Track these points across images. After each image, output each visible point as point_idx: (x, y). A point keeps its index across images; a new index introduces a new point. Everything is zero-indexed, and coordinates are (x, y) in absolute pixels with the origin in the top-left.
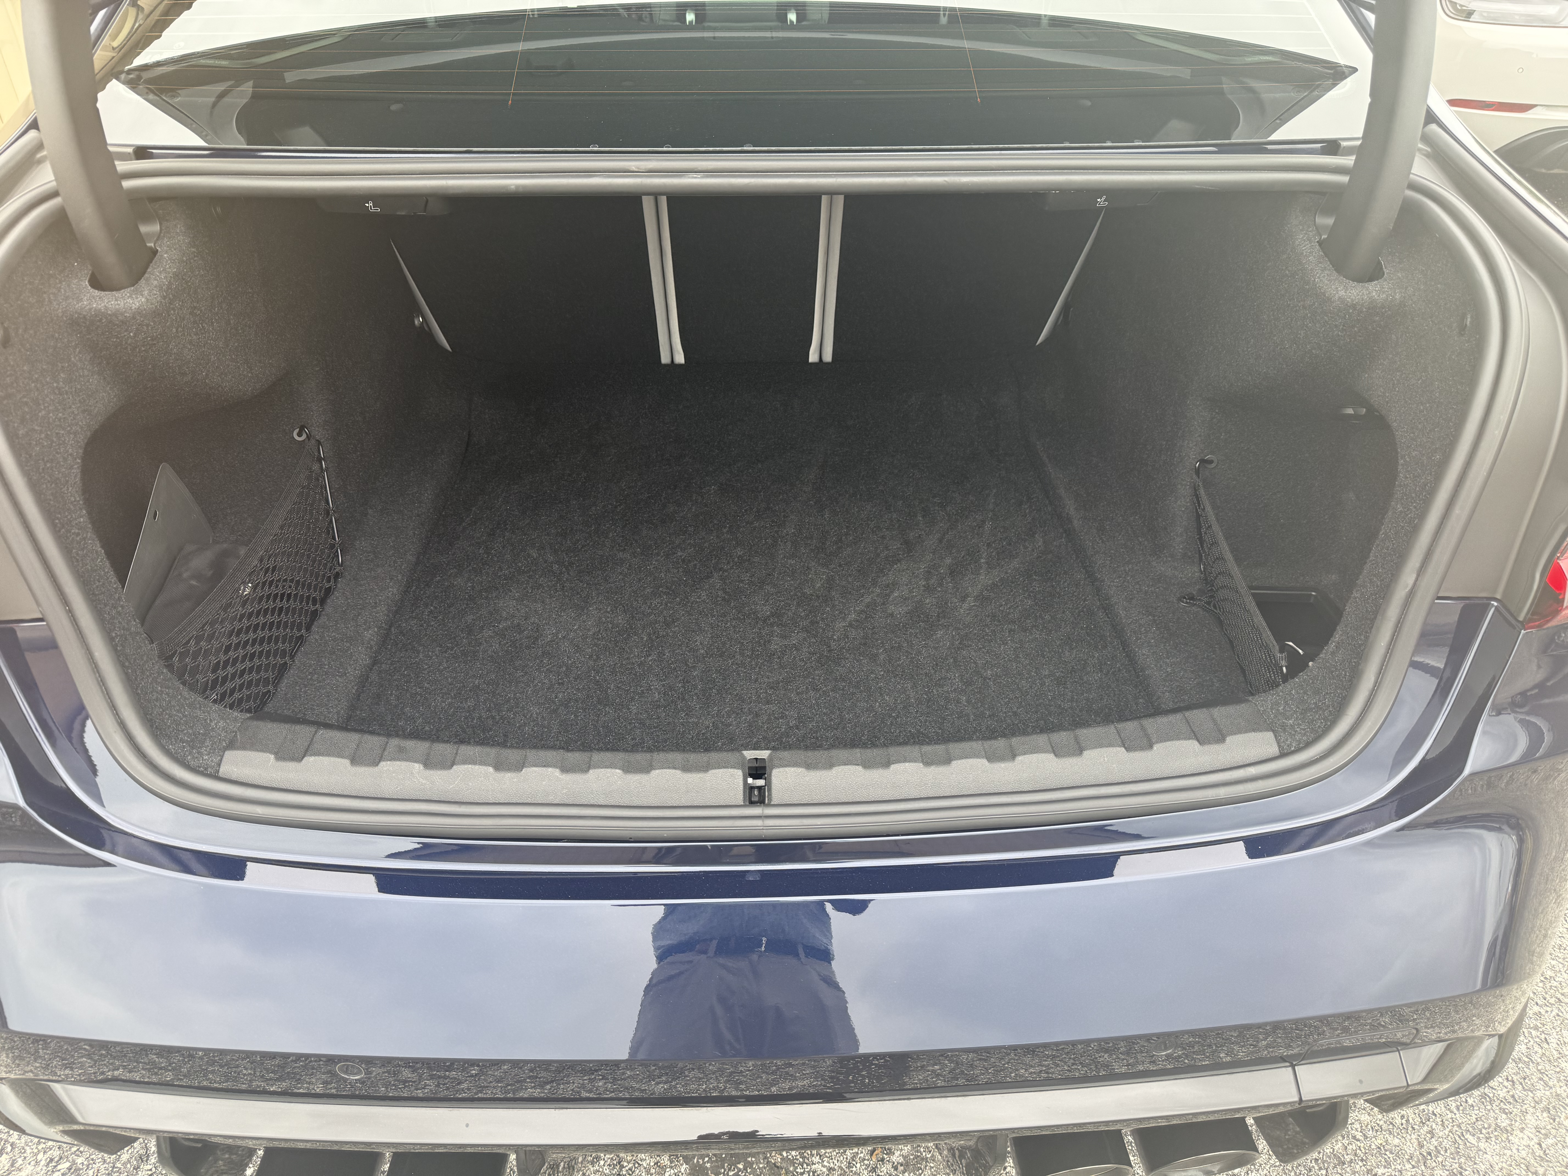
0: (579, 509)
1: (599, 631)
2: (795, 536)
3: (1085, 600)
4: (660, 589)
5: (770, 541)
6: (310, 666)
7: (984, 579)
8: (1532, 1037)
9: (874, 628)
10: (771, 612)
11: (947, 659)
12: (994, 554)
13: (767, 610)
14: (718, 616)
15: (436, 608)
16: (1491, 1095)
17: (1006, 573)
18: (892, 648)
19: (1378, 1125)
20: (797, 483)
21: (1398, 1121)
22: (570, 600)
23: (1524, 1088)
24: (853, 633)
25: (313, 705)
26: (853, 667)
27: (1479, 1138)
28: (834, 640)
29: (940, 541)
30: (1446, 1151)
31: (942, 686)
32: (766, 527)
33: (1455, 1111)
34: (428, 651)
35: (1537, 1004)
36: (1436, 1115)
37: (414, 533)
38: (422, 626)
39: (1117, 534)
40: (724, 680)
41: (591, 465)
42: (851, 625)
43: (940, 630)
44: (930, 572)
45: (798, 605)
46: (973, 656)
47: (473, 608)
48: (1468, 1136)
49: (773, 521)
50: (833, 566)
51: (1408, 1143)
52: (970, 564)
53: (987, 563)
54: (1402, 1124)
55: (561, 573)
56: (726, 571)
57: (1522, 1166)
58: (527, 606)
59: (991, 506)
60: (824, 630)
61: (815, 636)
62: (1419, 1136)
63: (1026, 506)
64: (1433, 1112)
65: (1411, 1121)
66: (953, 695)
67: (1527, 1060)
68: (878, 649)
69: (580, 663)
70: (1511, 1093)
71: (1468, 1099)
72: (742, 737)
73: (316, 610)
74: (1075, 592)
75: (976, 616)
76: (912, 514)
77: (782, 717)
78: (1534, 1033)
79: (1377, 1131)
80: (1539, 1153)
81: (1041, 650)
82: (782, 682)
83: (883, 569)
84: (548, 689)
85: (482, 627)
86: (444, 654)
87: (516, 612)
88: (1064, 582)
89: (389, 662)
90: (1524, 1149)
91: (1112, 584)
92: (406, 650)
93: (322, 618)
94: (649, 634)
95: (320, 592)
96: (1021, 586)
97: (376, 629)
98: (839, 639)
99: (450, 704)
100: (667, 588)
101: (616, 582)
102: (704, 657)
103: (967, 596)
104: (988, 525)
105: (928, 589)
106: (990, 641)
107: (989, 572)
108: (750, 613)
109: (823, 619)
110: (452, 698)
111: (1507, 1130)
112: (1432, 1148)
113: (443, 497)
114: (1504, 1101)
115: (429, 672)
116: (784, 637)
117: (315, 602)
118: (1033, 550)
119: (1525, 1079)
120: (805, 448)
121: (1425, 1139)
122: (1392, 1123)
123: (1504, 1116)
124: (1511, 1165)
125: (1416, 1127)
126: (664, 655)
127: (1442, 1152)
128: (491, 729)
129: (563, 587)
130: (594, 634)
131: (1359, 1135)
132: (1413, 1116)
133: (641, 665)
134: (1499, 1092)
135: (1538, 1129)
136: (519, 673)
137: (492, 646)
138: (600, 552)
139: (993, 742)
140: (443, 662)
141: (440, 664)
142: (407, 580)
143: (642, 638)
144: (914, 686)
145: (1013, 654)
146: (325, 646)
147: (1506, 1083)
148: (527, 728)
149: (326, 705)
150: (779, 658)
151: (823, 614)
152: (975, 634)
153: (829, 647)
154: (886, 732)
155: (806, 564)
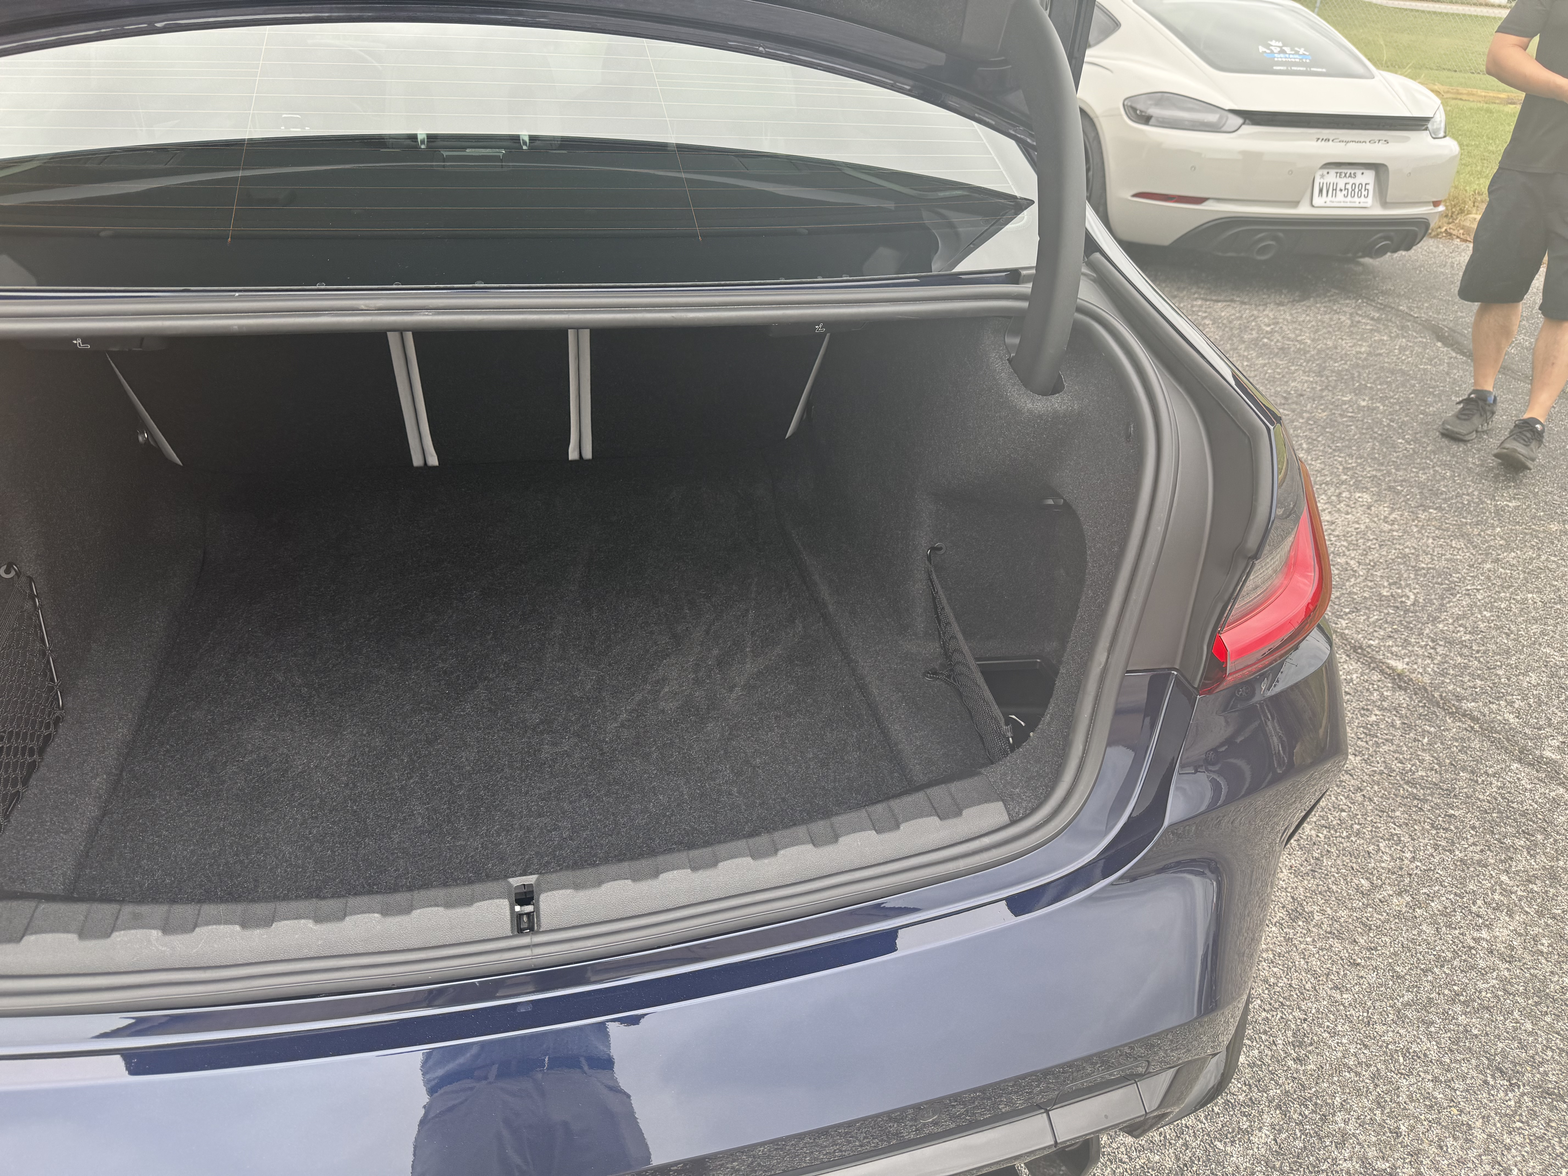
0: (328, 625)
1: (355, 757)
2: (563, 637)
3: (843, 681)
4: (421, 705)
5: (537, 645)
6: (29, 824)
7: (750, 667)
8: (1263, 1042)
9: (646, 726)
10: (541, 719)
11: (718, 752)
12: (758, 642)
13: (536, 718)
14: (484, 728)
15: (172, 746)
16: (1233, 1101)
17: (770, 660)
18: (664, 745)
19: (1140, 1145)
20: (563, 582)
21: (1157, 1138)
22: (321, 725)
23: (1258, 1089)
24: (625, 734)
25: (34, 869)
26: (627, 769)
27: (1225, 1143)
28: (606, 742)
29: (707, 632)
30: (1199, 1161)
31: (714, 779)
32: (532, 631)
33: (1204, 1121)
34: (166, 795)
35: (1264, 1010)
36: (1188, 1128)
37: (145, 666)
38: (157, 767)
39: (867, 616)
40: (493, 796)
41: (341, 577)
42: (622, 725)
43: (711, 722)
44: (698, 665)
45: (569, 709)
46: (742, 745)
47: (214, 742)
48: (1217, 1143)
49: (539, 624)
50: (603, 666)
51: (1167, 1158)
52: (736, 654)
53: (752, 651)
54: (1161, 1141)
55: (310, 697)
56: (492, 680)
57: (1262, 1162)
58: (274, 736)
59: (753, 595)
60: (596, 733)
61: (588, 740)
62: (1175, 1149)
63: (786, 593)
64: (1186, 1125)
65: (1168, 1137)
66: (724, 788)
67: (1260, 1063)
68: (651, 748)
69: (335, 793)
70: (1249, 1097)
71: (1214, 1108)
72: (514, 855)
73: (34, 761)
74: (833, 674)
75: (744, 705)
76: (679, 607)
77: (555, 830)
78: (1263, 1037)
79: (1140, 1151)
80: (1275, 1148)
81: (805, 734)
82: (554, 792)
83: (653, 665)
84: (301, 825)
85: (226, 762)
86: (184, 797)
87: (263, 743)
88: (823, 665)
89: (121, 810)
90: (1263, 1147)
91: (865, 664)
92: (140, 796)
93: (42, 768)
94: (410, 755)
95: (38, 741)
96: (784, 672)
97: (105, 776)
98: (612, 741)
99: (192, 851)
100: (428, 703)
101: (371, 701)
102: (470, 775)
103: (735, 686)
104: (751, 613)
105: (697, 682)
106: (759, 728)
107: (754, 661)
108: (518, 723)
109: (594, 722)
110: (195, 845)
111: (1248, 1132)
112: (1187, 1159)
113: (176, 623)
114: (1243, 1104)
115: (167, 818)
116: (554, 744)
117: (32, 752)
118: (794, 636)
119: (1259, 1081)
120: (570, 546)
121: (1181, 1151)
122: (1152, 1142)
123: (1245, 1119)
124: (1253, 1164)
125: (1173, 1142)
126: (428, 776)
127: (1196, 1162)
128: (239, 875)
129: (314, 711)
130: (349, 761)
131: (1125, 1158)
132: (1169, 1131)
133: (402, 788)
134: (1240, 1097)
135: (1272, 1126)
136: (269, 811)
137: (237, 783)
138: (353, 671)
139: (757, 839)
140: (182, 805)
141: (180, 808)
142: (139, 718)
143: (403, 760)
144: (687, 782)
145: (780, 740)
146: (46, 801)
147: (1244, 1088)
148: (279, 870)
149: (49, 867)
150: (550, 766)
151: (594, 717)
152: (743, 724)
153: (602, 750)
154: (661, 833)
155: (575, 666)
